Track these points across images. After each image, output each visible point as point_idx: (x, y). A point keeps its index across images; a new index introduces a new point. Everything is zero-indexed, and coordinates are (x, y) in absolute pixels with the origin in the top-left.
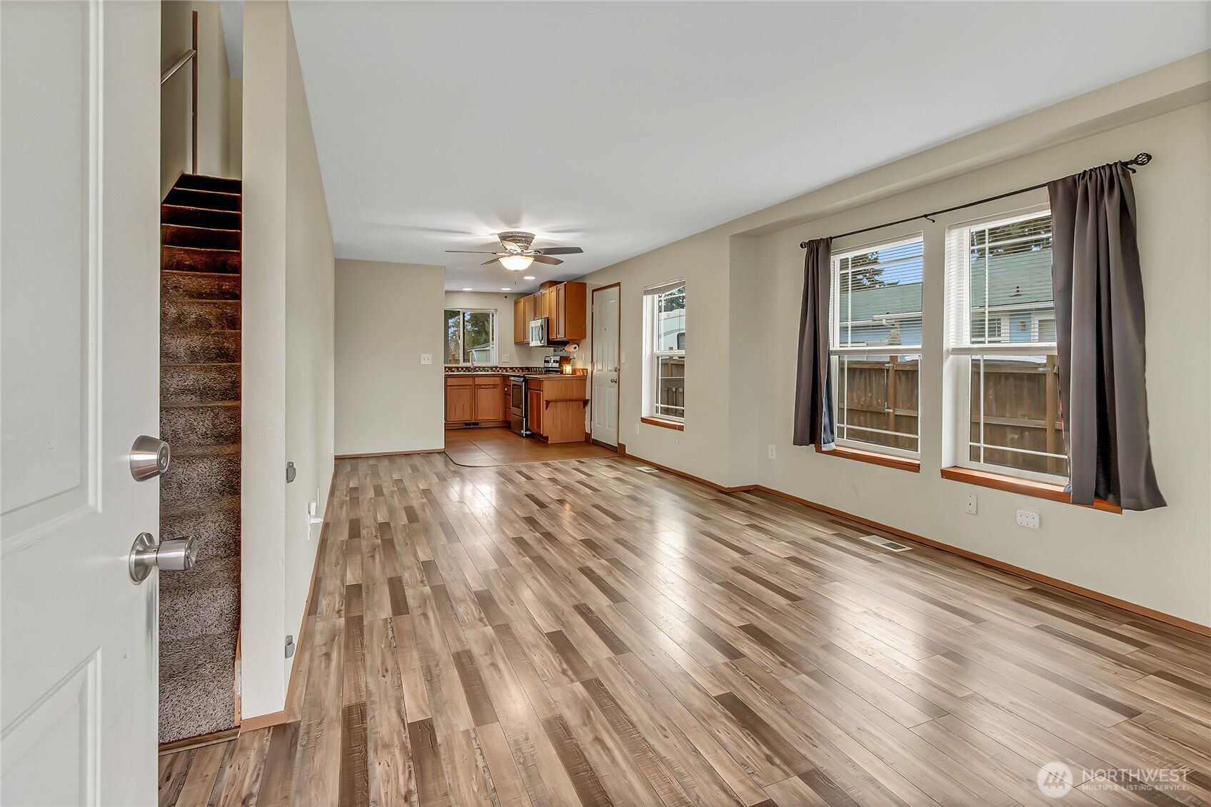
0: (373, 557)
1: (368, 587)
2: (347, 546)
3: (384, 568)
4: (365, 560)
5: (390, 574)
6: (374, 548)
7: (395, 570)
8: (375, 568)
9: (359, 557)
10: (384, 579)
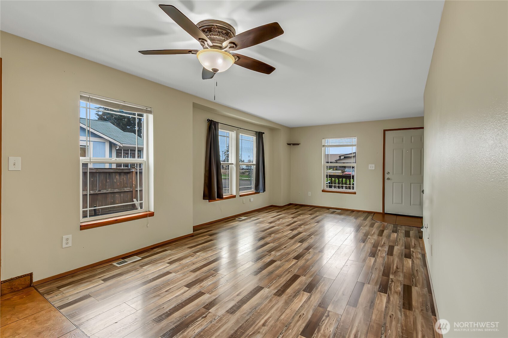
0: (397, 268)
1: (402, 255)
2: (413, 281)
3: (393, 261)
4: (401, 268)
5: (391, 258)
6: (395, 273)
7: (388, 258)
8: (397, 262)
9: (405, 271)
10: (394, 256)
